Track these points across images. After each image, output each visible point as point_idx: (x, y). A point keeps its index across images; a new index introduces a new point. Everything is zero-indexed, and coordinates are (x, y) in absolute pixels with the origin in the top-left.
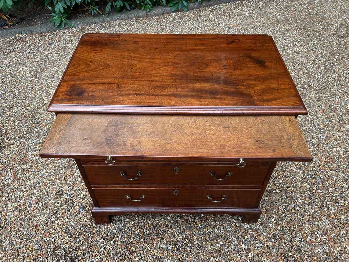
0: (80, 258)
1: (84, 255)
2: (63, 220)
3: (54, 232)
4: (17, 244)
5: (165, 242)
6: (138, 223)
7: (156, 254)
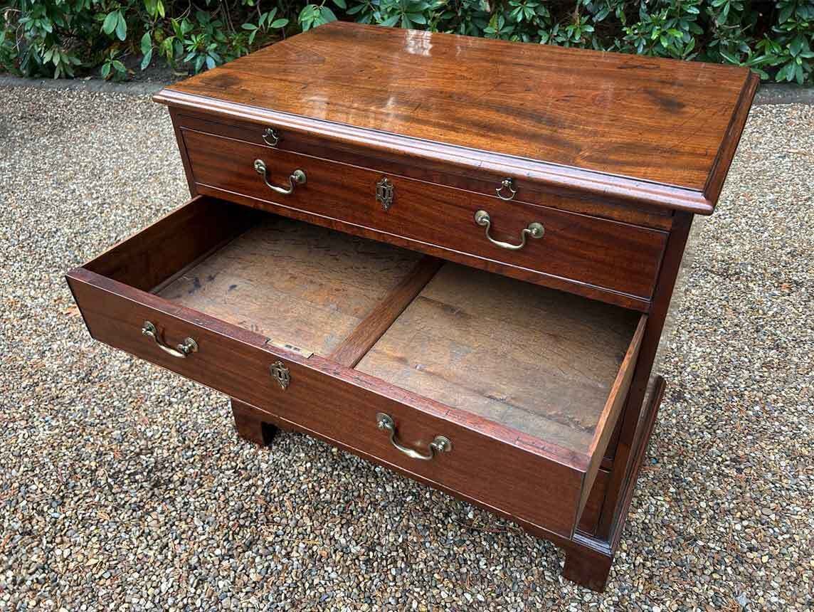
0: (171, 486)
1: (182, 483)
2: (188, 407)
3: (160, 422)
4: (92, 416)
5: (351, 534)
6: (319, 470)
7: (315, 548)
